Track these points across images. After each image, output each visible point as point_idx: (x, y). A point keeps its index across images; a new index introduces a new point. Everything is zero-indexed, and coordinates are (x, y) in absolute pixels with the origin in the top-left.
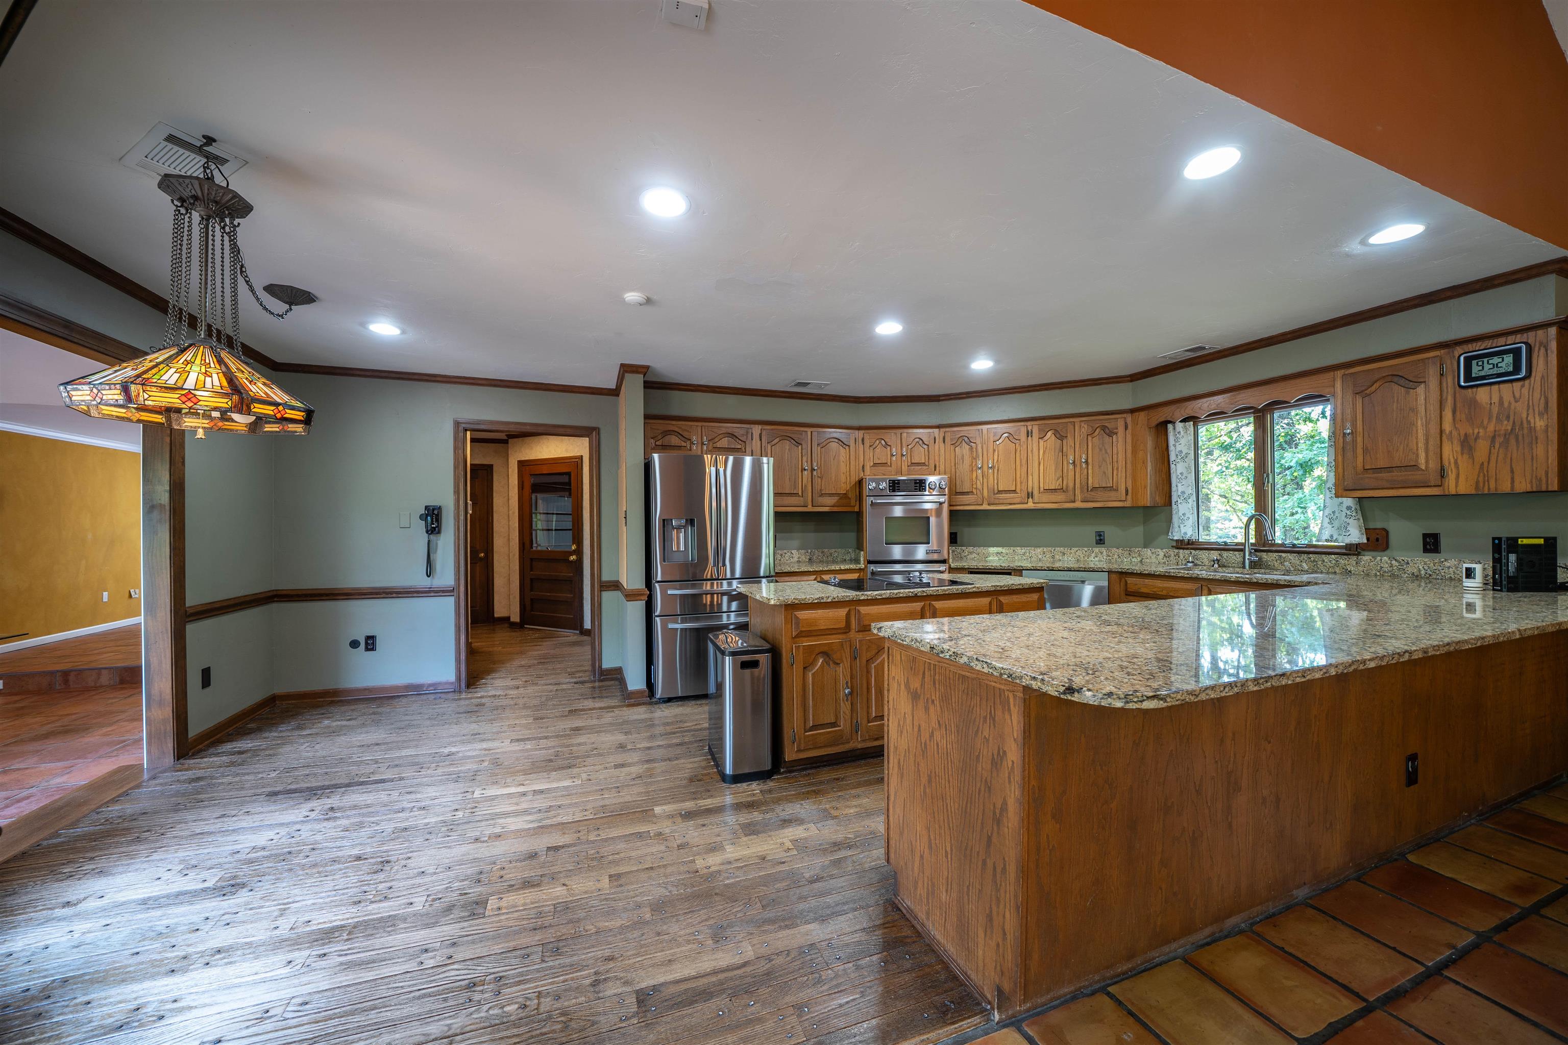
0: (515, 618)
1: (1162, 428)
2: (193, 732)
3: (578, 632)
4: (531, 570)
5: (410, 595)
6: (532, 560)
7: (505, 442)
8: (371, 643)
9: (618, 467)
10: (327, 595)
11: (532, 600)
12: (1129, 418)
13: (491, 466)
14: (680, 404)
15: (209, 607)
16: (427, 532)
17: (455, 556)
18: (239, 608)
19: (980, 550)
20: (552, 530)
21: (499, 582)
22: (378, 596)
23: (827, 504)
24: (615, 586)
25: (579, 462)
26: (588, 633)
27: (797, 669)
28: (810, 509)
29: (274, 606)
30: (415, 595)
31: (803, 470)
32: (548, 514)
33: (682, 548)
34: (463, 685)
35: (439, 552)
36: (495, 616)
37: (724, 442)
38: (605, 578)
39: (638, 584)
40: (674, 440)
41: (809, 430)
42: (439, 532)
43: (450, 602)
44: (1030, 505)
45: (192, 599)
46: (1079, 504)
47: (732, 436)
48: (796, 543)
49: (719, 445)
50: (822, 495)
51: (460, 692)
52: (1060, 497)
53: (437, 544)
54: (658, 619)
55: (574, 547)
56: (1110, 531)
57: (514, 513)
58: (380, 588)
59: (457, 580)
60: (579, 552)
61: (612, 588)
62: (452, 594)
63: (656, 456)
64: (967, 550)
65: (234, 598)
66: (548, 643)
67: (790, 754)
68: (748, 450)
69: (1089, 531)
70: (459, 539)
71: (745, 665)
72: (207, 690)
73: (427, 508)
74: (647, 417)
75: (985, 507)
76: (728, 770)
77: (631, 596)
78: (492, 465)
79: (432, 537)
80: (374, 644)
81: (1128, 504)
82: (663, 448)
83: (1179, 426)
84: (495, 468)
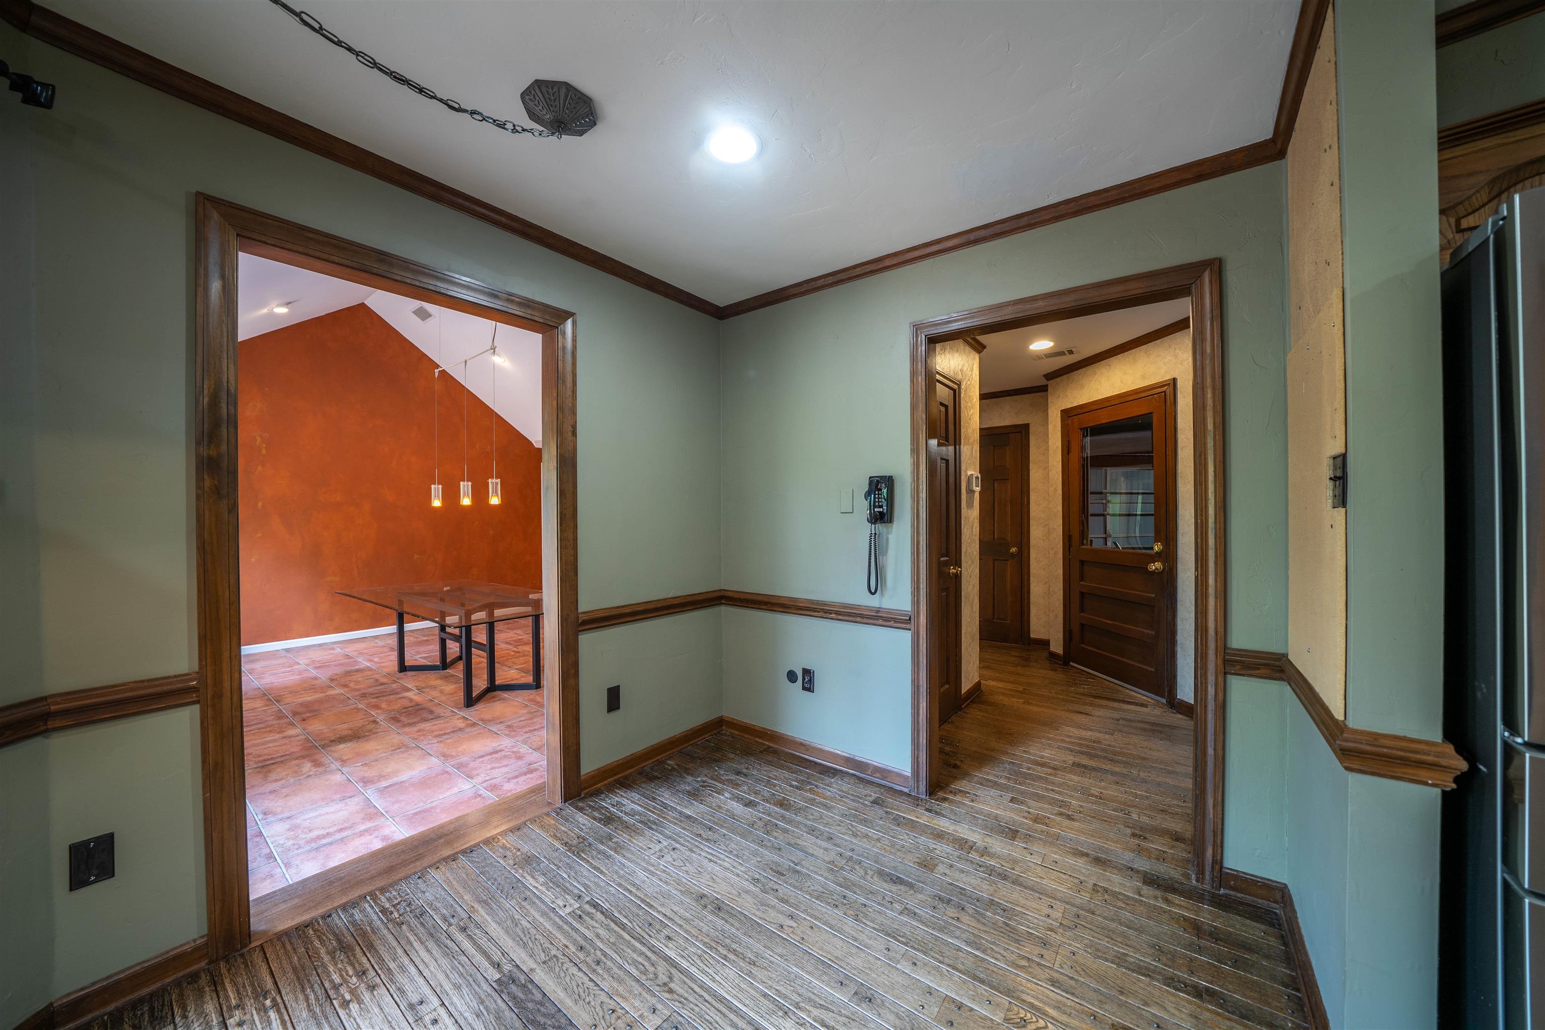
0: (1057, 647)
2: (588, 766)
3: (1164, 701)
4: (1082, 578)
5: (851, 618)
6: (1082, 563)
7: (1043, 389)
8: (808, 681)
10: (766, 603)
11: (1082, 625)
13: (1026, 427)
15: (614, 612)
16: (872, 518)
17: (913, 563)
18: (666, 612)
20: (1136, 515)
21: (1036, 589)
22: (816, 614)
24: (1274, 669)
25: (1169, 390)
26: (1186, 710)
29: (725, 610)
30: (858, 619)
32: (1131, 493)
34: (924, 786)
35: (889, 552)
36: (1032, 636)
38: (1237, 640)
42: (891, 521)
43: (905, 637)
45: (587, 604)
51: (918, 796)
53: (887, 539)
55: (1157, 547)
57: (1056, 490)
58: (817, 602)
59: (916, 602)
60: (1170, 556)
61: (1262, 671)
62: (908, 626)
65: (658, 601)
66: (1102, 713)
70: (918, 533)
72: (614, 714)
73: (873, 478)
78: (1028, 424)
79: (878, 527)
80: (811, 681)
84: (1032, 429)
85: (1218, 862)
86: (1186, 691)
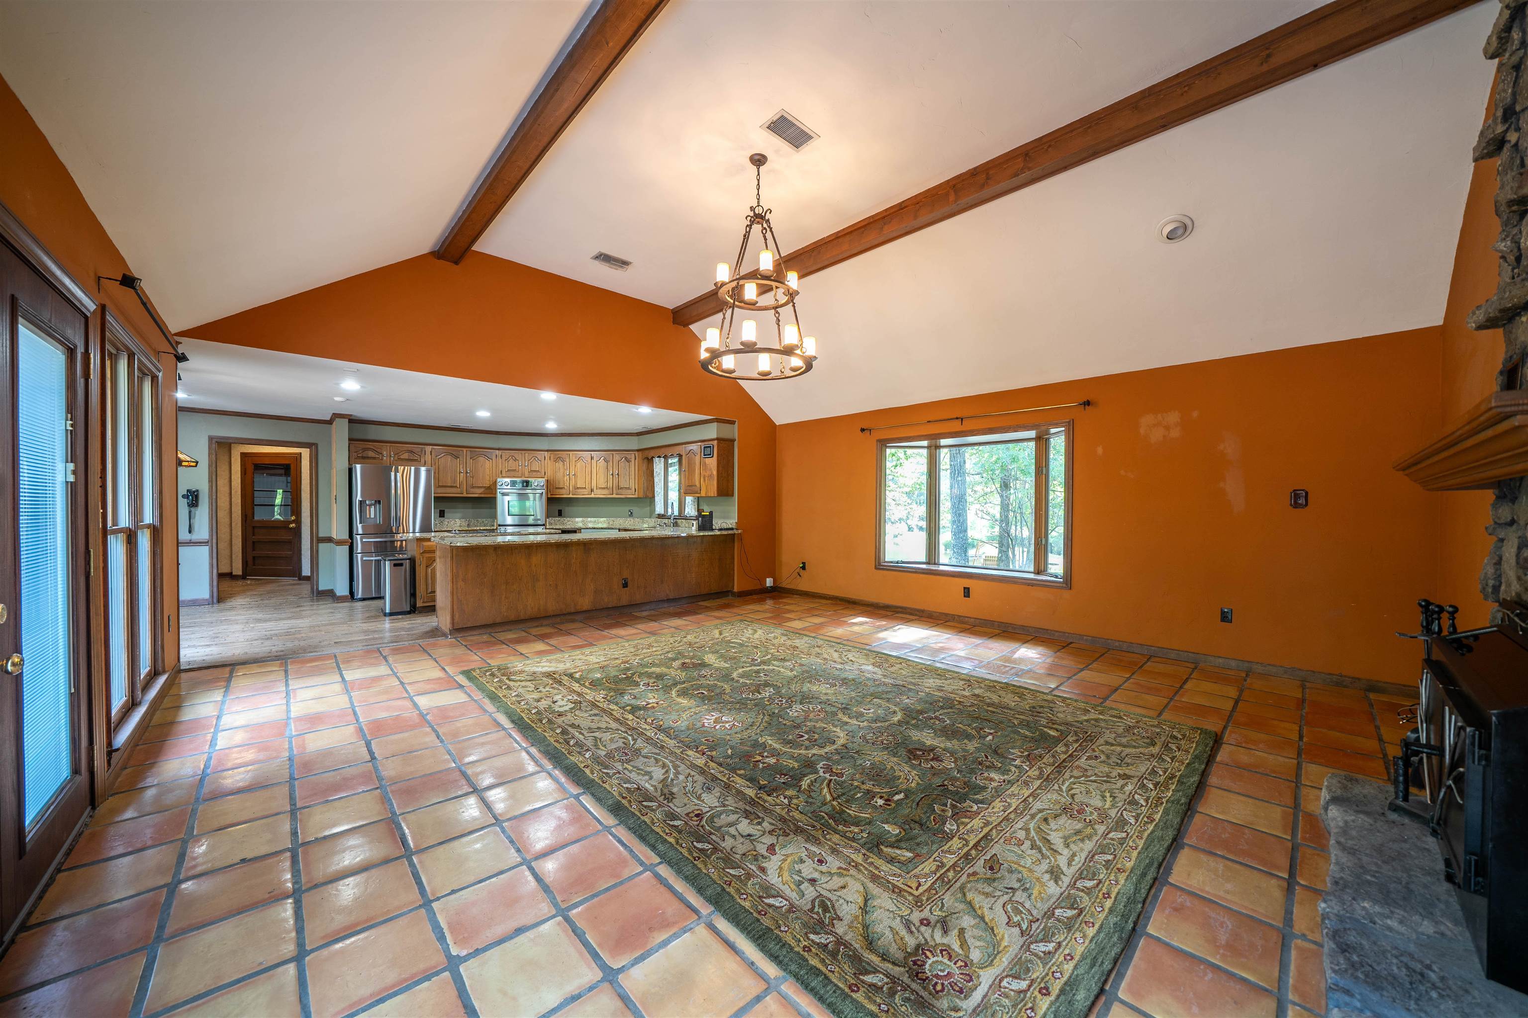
0: (238, 572)
1: (650, 461)
3: (298, 578)
4: (253, 536)
6: (253, 527)
9: (331, 468)
11: (254, 557)
12: (636, 453)
14: (373, 433)
16: (189, 506)
17: (210, 521)
19: (573, 519)
23: (477, 493)
24: (329, 540)
25: (299, 457)
26: (307, 578)
27: (423, 567)
28: (465, 495)
31: (460, 472)
33: (372, 516)
34: (215, 601)
35: (197, 517)
37: (406, 456)
38: (321, 535)
39: (345, 536)
40: (371, 454)
41: (465, 450)
42: (197, 507)
43: (205, 550)
44: (592, 496)
46: (614, 496)
47: (411, 452)
48: (459, 515)
49: (402, 457)
50: (473, 487)
51: (213, 603)
52: (606, 492)
53: (196, 513)
54: (359, 555)
55: (293, 518)
56: (635, 510)
57: (236, 492)
59: (211, 535)
60: (298, 522)
61: (326, 541)
62: (207, 544)
63: (358, 467)
64: (566, 519)
67: (419, 604)
68: (423, 461)
69: (625, 509)
71: (395, 565)
73: (188, 491)
74: (350, 440)
75: (571, 496)
76: (388, 611)
77: (340, 543)
79: (192, 509)
81: (636, 496)
82: (362, 459)
83: (657, 459)
85: (317, 589)
86: (306, 571)
